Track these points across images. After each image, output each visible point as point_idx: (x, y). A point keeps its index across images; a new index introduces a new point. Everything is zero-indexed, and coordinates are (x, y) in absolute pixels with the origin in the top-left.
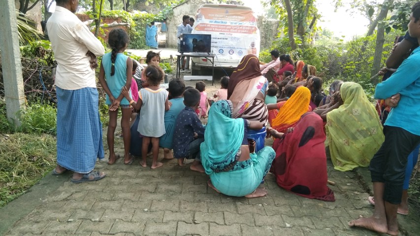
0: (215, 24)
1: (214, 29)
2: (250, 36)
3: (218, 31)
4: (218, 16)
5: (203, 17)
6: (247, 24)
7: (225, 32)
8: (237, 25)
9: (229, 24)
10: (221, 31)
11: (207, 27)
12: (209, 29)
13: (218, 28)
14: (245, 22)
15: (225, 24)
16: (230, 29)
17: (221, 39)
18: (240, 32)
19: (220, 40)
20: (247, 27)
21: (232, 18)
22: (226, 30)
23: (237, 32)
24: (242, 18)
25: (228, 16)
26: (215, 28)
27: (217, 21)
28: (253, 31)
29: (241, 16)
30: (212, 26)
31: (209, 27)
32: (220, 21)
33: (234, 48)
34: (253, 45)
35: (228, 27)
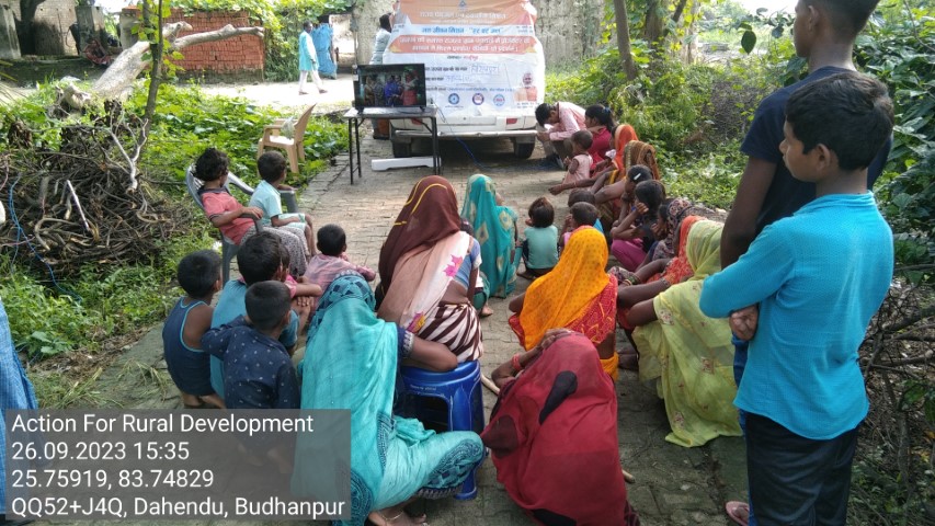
0: (436, 34)
1: (433, 47)
2: (520, 58)
3: (443, 52)
4: (440, 14)
5: (408, 21)
6: (511, 30)
7: (460, 52)
8: (490, 33)
9: (468, 32)
10: (452, 51)
11: (417, 43)
12: (422, 48)
13: (443, 44)
14: (505, 27)
15: (459, 34)
16: (472, 45)
17: (452, 69)
18: (497, 52)
19: (449, 73)
20: (512, 37)
21: (475, 19)
22: (462, 48)
23: (489, 52)
24: (498, 16)
25: (465, 13)
26: (436, 44)
27: (441, 26)
28: (526, 47)
29: (496, 12)
30: (428, 40)
31: (422, 44)
32: (447, 27)
33: (484, 89)
34: (528, 80)
35: (466, 41)
